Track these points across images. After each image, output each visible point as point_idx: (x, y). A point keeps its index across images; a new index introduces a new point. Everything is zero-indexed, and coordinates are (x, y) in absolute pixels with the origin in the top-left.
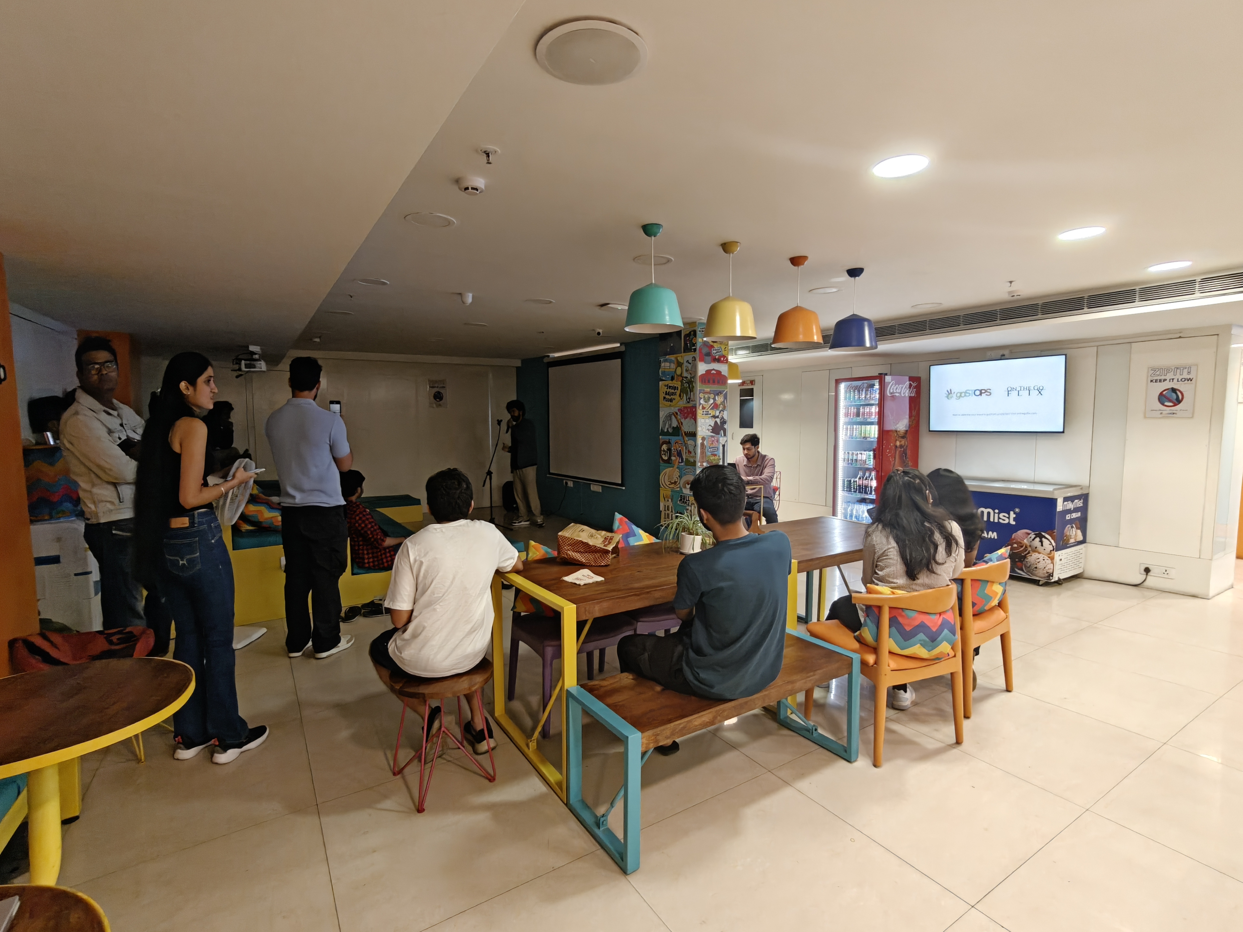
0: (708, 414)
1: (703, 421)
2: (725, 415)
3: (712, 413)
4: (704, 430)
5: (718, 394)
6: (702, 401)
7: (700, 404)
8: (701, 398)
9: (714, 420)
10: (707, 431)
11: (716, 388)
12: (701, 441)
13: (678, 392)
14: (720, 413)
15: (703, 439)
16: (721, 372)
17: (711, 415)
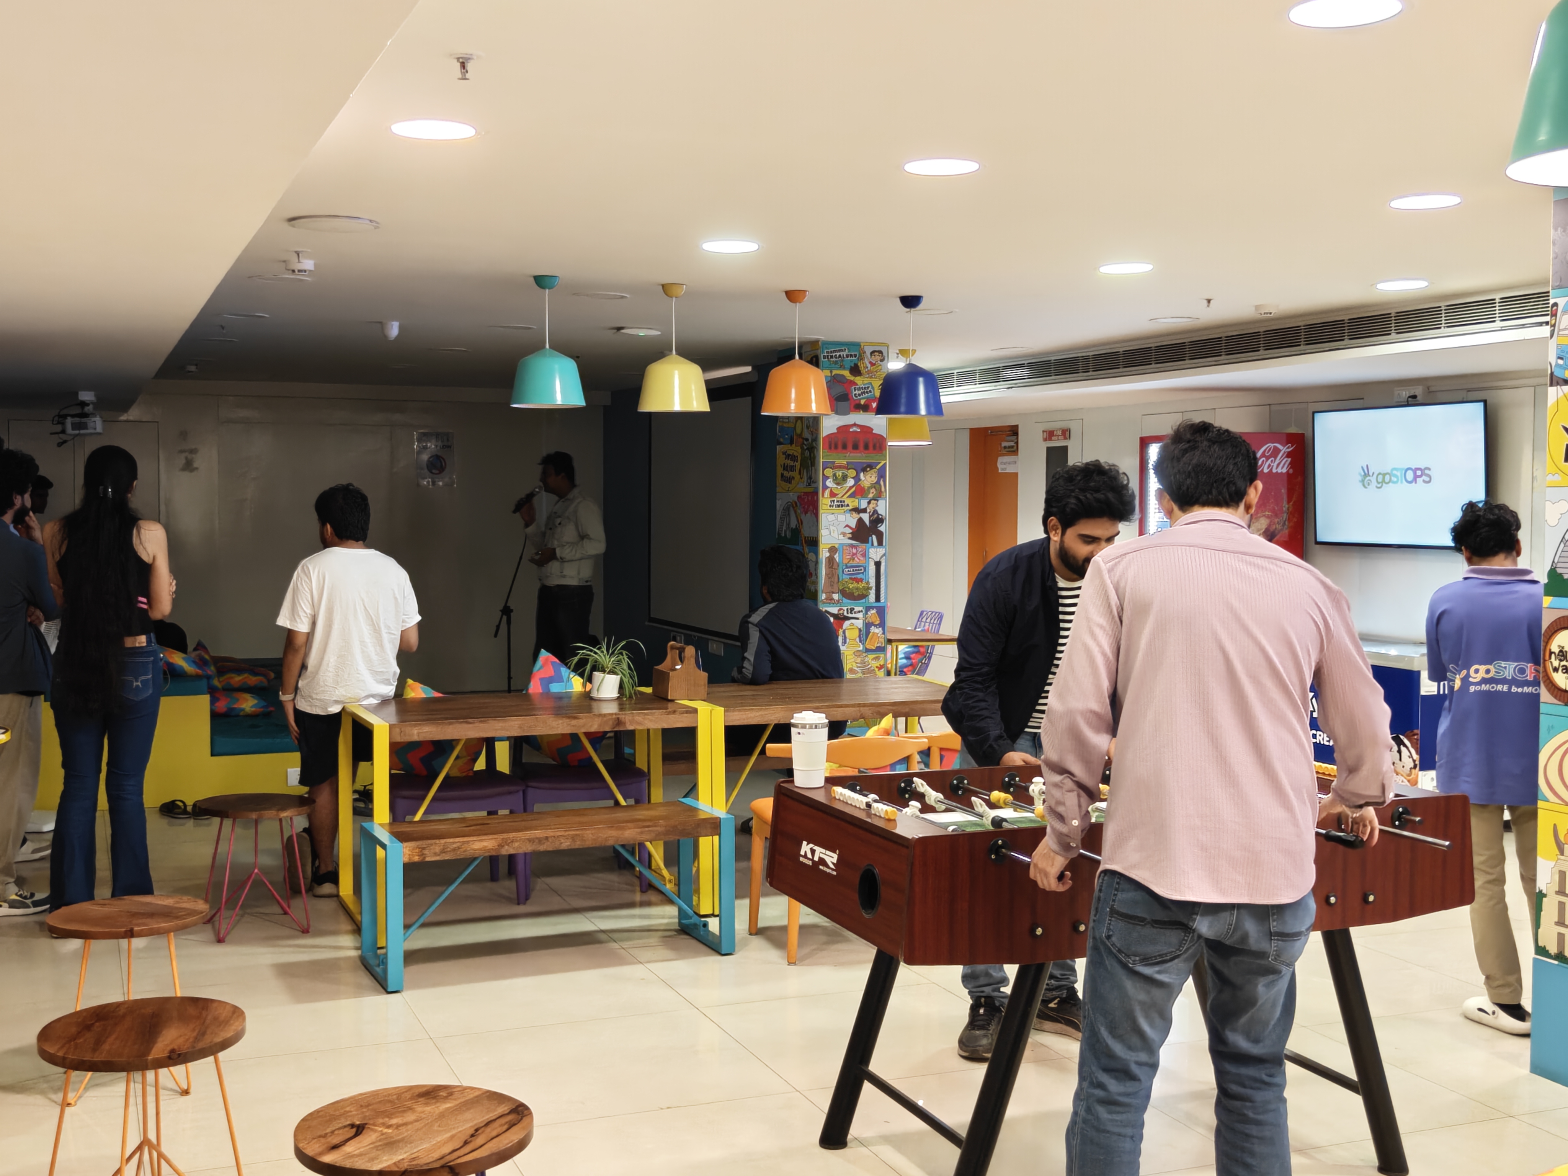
0: (842, 506)
1: (831, 517)
2: (882, 507)
3: (853, 503)
4: (835, 535)
5: (864, 470)
6: (830, 483)
7: (825, 487)
8: (828, 478)
9: (856, 516)
10: (841, 537)
11: (860, 458)
12: (828, 554)
13: (798, 464)
14: (869, 503)
15: (833, 550)
16: (872, 430)
17: (851, 507)
